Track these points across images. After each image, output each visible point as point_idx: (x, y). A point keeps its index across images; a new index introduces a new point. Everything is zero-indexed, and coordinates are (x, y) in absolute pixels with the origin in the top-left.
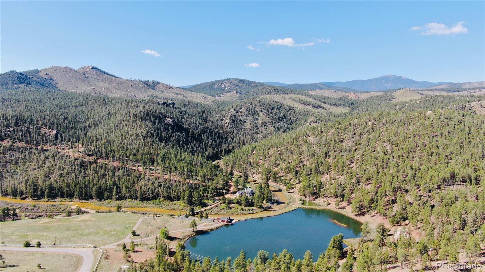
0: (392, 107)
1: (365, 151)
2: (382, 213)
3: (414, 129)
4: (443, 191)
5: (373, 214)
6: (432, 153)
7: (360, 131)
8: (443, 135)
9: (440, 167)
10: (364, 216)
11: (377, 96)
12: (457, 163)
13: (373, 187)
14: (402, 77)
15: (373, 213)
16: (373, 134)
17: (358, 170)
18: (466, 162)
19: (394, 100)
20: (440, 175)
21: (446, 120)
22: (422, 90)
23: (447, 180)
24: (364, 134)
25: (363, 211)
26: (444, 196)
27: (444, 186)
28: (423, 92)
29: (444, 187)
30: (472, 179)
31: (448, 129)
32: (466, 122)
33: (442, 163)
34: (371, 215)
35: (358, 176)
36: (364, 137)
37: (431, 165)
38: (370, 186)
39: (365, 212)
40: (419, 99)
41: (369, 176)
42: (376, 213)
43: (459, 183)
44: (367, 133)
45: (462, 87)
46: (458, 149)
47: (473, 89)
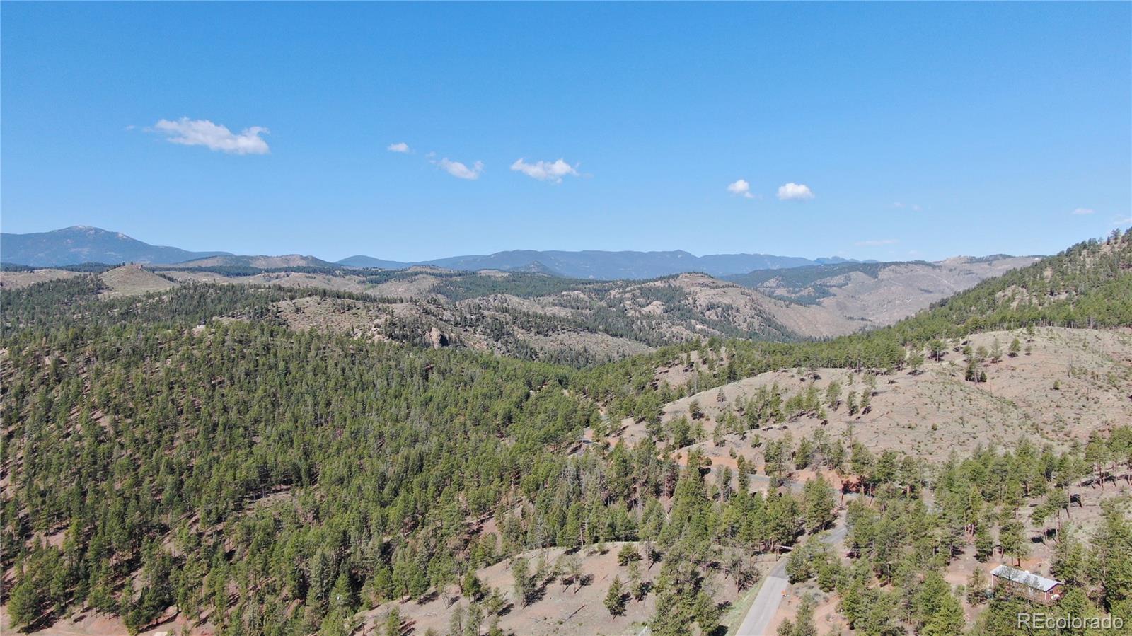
0: (102, 310)
1: (39, 439)
2: (106, 604)
3: (168, 371)
4: (248, 512)
5: (78, 615)
6: (215, 426)
7: (19, 383)
8: (236, 380)
9: (236, 457)
10: (51, 626)
11: (59, 280)
12: (270, 443)
13: (72, 539)
14: (117, 233)
15: (77, 611)
16: (59, 387)
17: (22, 495)
18: (286, 438)
19: (105, 293)
20: (238, 475)
21: (237, 347)
22: (168, 270)
23: (252, 485)
24: (34, 391)
25: (48, 611)
26: (252, 525)
27: (248, 501)
28: (174, 274)
29: (250, 503)
30: (303, 473)
31: (244, 365)
32: (278, 350)
33: (239, 447)
34: (74, 617)
35: (21, 514)
36: (34, 398)
37: (215, 454)
38: (61, 535)
39: (52, 613)
40: (167, 293)
41: (57, 507)
42: (87, 610)
43: (278, 488)
44: (42, 388)
45: (251, 266)
46: (268, 411)
47: (274, 271)
